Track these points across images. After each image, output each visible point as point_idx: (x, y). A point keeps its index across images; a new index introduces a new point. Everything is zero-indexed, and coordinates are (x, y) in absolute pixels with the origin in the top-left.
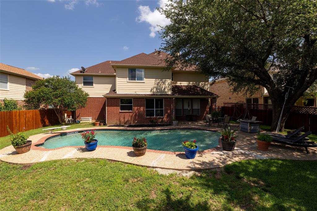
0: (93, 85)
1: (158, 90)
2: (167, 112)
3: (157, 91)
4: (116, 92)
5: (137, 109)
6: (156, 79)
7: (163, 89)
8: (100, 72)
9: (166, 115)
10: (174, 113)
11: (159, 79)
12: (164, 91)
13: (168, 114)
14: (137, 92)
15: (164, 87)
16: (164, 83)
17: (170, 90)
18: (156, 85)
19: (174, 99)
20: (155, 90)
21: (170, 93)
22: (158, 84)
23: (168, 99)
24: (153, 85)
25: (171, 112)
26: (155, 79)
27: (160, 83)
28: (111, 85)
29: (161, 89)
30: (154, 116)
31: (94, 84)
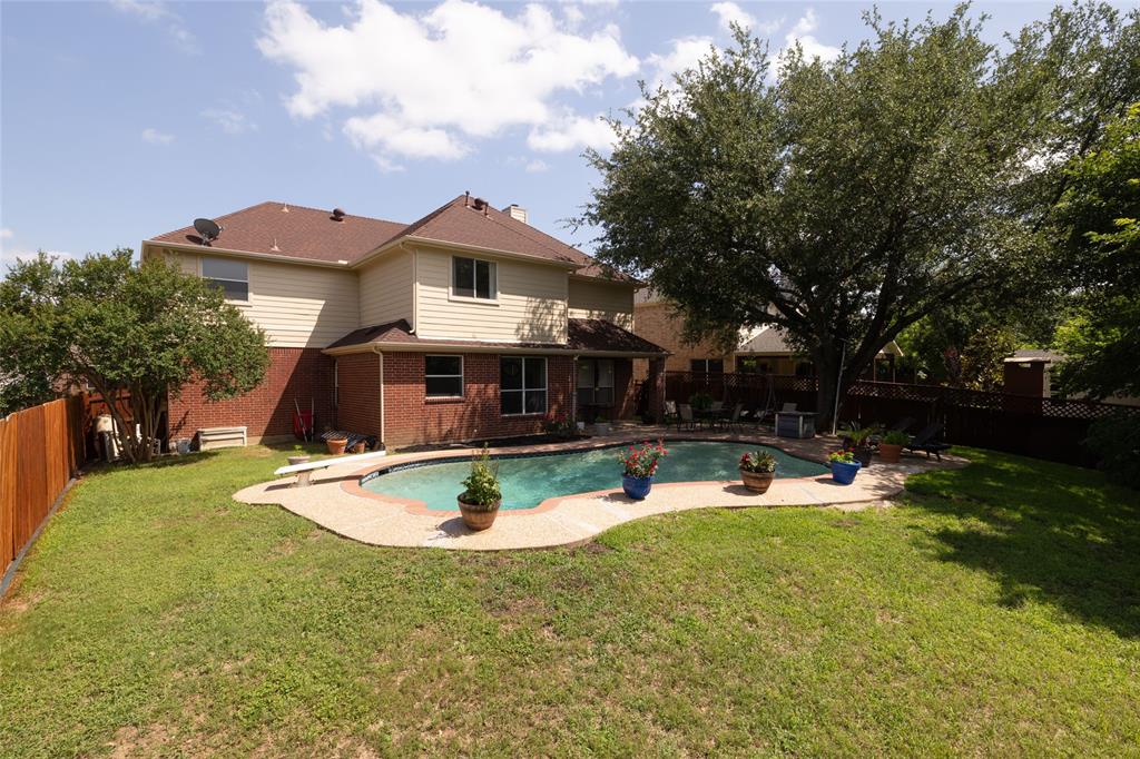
0: (247, 299)
1: (535, 332)
2: (556, 401)
3: (533, 336)
4: (414, 334)
5: (479, 392)
6: (528, 296)
7: (547, 328)
8: (276, 248)
9: (555, 407)
10: (574, 401)
11: (537, 297)
12: (549, 336)
13: (560, 406)
14: (477, 335)
15: (549, 323)
16: (549, 309)
17: (564, 331)
18: (531, 316)
19: (576, 359)
20: (526, 330)
21: (563, 341)
22: (534, 313)
23: (558, 359)
24: (522, 315)
25: (568, 398)
26: (526, 298)
27: (541, 311)
28: (323, 302)
29: (543, 330)
30: (521, 412)
31: (250, 295)
